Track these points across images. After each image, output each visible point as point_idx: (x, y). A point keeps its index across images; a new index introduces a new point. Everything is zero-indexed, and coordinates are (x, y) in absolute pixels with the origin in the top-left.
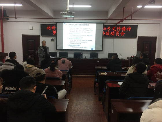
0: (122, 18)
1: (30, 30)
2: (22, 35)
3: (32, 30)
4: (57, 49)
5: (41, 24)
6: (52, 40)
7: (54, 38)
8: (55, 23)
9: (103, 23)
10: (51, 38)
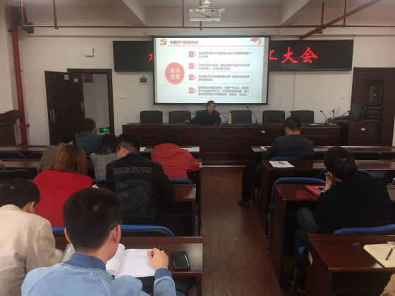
0: (320, 24)
1: (87, 56)
2: (69, 70)
3: (93, 56)
5: (114, 42)
7: (146, 76)
9: (269, 36)
10: (140, 76)
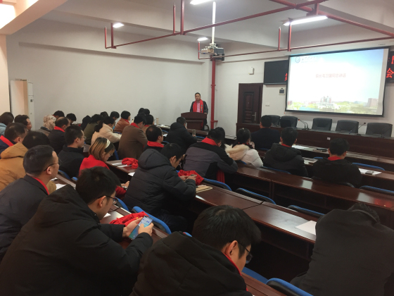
1: (250, 74)
2: (240, 85)
3: (253, 74)
4: (286, 110)
5: (265, 63)
6: (281, 92)
7: (283, 88)
8: (287, 59)
9: (389, 47)
10: (280, 88)
